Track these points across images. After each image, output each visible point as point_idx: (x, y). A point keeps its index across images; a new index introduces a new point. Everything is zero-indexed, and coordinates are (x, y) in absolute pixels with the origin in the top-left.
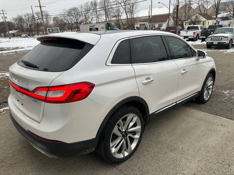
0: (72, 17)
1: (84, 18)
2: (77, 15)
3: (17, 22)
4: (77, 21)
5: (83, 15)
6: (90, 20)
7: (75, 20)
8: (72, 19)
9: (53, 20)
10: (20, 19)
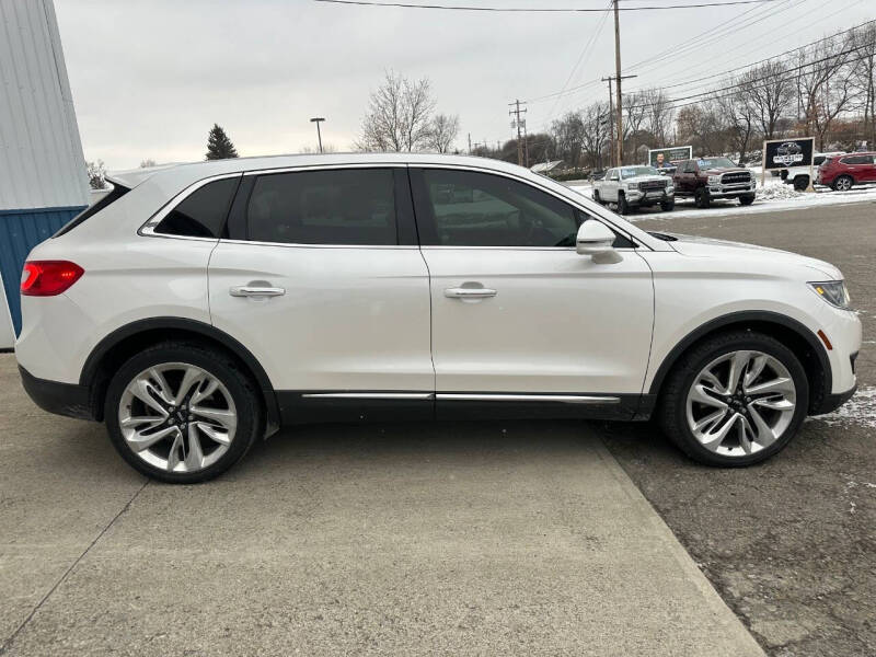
0: (752, 103)
1: (805, 101)
2: (778, 92)
3: (563, 136)
4: (772, 115)
5: (804, 90)
6: (833, 108)
7: (766, 111)
8: (752, 111)
9: (680, 121)
10: (574, 125)
